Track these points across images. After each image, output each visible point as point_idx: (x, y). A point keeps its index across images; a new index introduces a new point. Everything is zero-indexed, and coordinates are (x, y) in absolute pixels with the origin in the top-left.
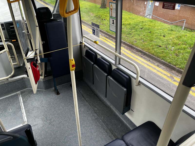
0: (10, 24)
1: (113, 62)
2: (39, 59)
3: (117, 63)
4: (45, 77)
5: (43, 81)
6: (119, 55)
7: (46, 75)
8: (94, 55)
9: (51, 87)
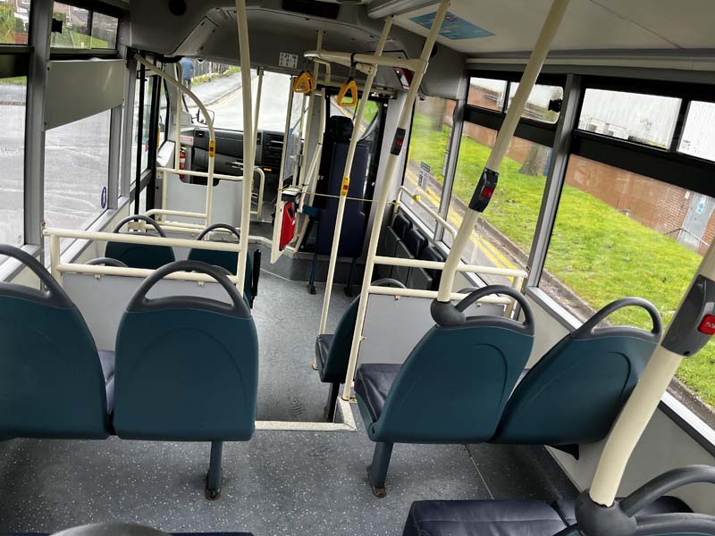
0: (279, 137)
1: (431, 235)
2: (302, 204)
3: (437, 238)
4: (300, 250)
5: (294, 259)
6: (444, 221)
7: (302, 247)
8: (406, 224)
9: (304, 280)
